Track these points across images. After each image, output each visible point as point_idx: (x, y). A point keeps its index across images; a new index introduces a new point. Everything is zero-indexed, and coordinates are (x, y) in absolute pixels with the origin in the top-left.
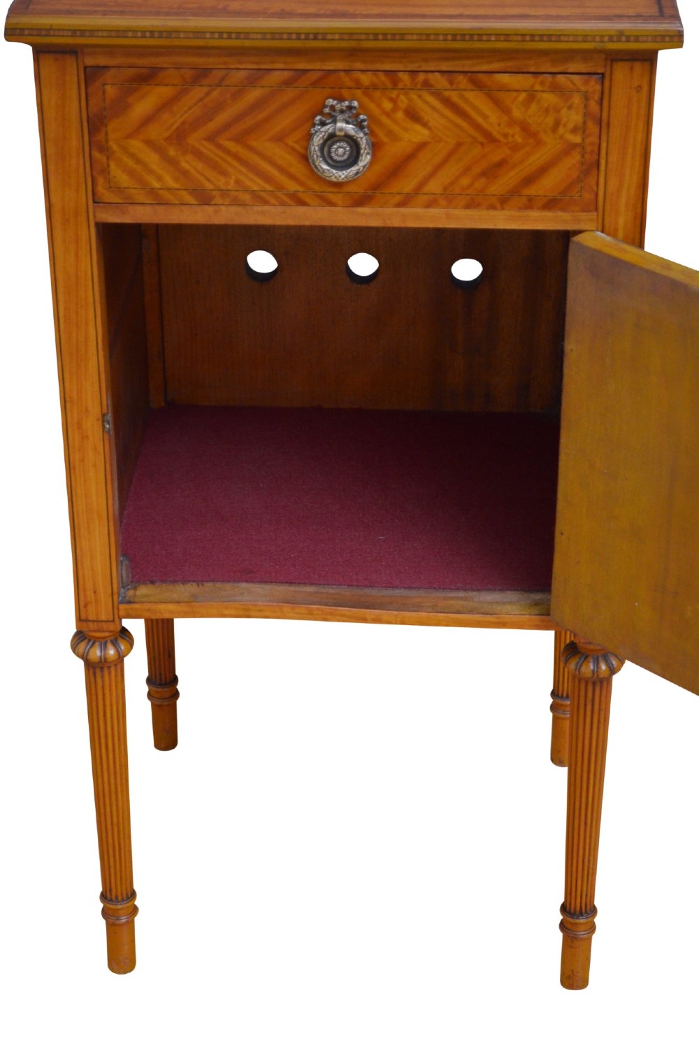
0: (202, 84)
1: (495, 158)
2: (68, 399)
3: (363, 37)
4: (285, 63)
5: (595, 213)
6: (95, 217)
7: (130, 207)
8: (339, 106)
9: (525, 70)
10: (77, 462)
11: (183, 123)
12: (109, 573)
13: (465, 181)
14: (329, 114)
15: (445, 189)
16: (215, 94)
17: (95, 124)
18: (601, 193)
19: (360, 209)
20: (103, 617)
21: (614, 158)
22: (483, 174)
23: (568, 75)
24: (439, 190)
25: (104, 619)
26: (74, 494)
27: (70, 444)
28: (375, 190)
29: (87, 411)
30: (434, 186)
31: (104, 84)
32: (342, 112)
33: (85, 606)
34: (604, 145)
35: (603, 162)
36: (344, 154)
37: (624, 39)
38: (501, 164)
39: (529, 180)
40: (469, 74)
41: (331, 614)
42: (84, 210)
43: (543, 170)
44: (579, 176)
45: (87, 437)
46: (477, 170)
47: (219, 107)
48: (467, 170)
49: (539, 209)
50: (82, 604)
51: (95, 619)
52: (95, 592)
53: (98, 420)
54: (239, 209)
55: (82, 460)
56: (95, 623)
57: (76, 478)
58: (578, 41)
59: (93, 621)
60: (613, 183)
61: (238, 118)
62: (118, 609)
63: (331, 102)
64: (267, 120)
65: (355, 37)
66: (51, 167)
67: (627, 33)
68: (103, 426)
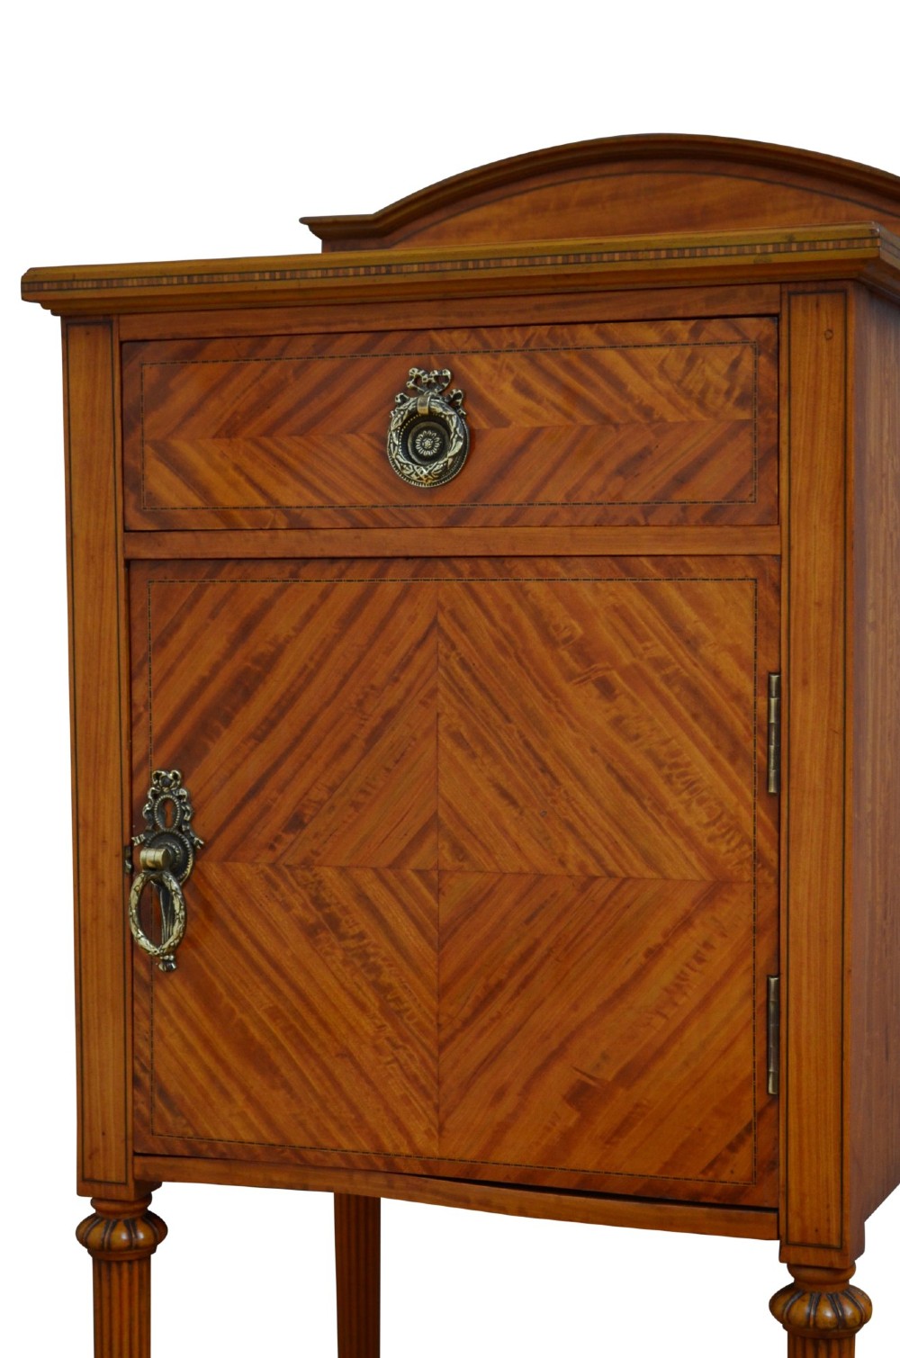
0: (258, 357)
1: (634, 447)
2: (81, 821)
3: (448, 266)
4: (361, 322)
5: (777, 528)
6: (124, 552)
7: (167, 536)
8: (426, 376)
9: (670, 316)
10: (89, 922)
11: (235, 413)
12: (122, 1103)
13: (595, 483)
14: (414, 389)
15: (568, 495)
16: (275, 370)
17: (128, 420)
18: (784, 496)
19: (455, 531)
20: (113, 1177)
21: (800, 440)
22: (620, 471)
23: (730, 320)
24: (560, 498)
25: (114, 1180)
26: (83, 970)
27: (81, 893)
28: (475, 500)
29: (104, 842)
30: (553, 492)
31: (142, 365)
32: (430, 385)
33: (90, 1157)
34: (784, 421)
35: (784, 449)
36: (433, 446)
37: (794, 247)
38: (642, 456)
39: (681, 480)
40: (597, 325)
41: (421, 1190)
42: (112, 541)
43: (701, 462)
44: (751, 471)
45: (103, 882)
46: (611, 465)
47: (279, 387)
48: (599, 465)
49: (697, 525)
50: (87, 1154)
51: (102, 1178)
52: (104, 1134)
53: (117, 856)
54: (302, 535)
55: (96, 919)
56: (103, 1186)
57: (86, 946)
58: (731, 255)
59: (100, 1182)
60: (800, 480)
61: (302, 403)
62: (133, 1163)
63: (415, 372)
64: (337, 404)
65: (438, 267)
66: (76, 481)
67: (798, 239)
68: (124, 865)
